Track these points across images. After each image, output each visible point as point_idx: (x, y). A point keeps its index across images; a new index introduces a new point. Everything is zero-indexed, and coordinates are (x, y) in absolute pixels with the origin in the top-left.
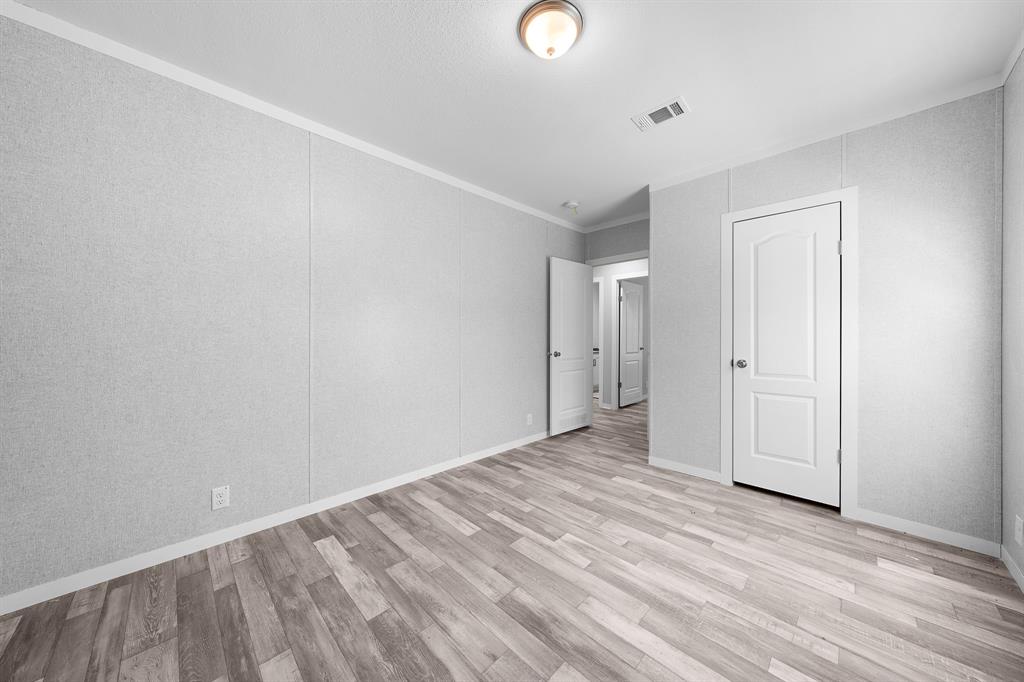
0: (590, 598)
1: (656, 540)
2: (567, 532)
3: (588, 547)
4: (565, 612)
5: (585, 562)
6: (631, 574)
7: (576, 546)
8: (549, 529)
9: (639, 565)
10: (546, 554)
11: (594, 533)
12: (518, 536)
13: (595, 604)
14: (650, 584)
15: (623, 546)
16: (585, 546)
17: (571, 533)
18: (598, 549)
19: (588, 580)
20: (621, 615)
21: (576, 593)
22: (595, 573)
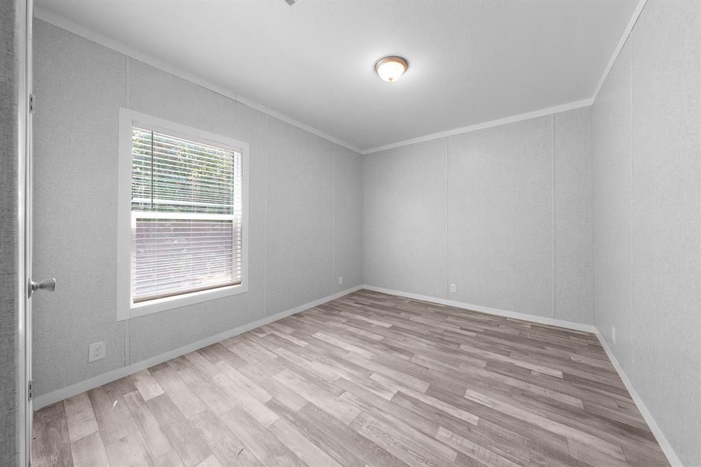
0: (371, 358)
1: (313, 400)
2: (390, 401)
3: (372, 388)
4: (382, 353)
5: (374, 376)
6: (346, 371)
7: (380, 388)
8: (407, 404)
9: (338, 378)
10: (400, 380)
11: (366, 403)
12: (427, 393)
13: (368, 357)
14: (337, 367)
15: (344, 391)
16: (374, 389)
17: (387, 400)
18: (364, 387)
19: (372, 367)
20: (357, 354)
21: (377, 361)
22: (368, 370)
